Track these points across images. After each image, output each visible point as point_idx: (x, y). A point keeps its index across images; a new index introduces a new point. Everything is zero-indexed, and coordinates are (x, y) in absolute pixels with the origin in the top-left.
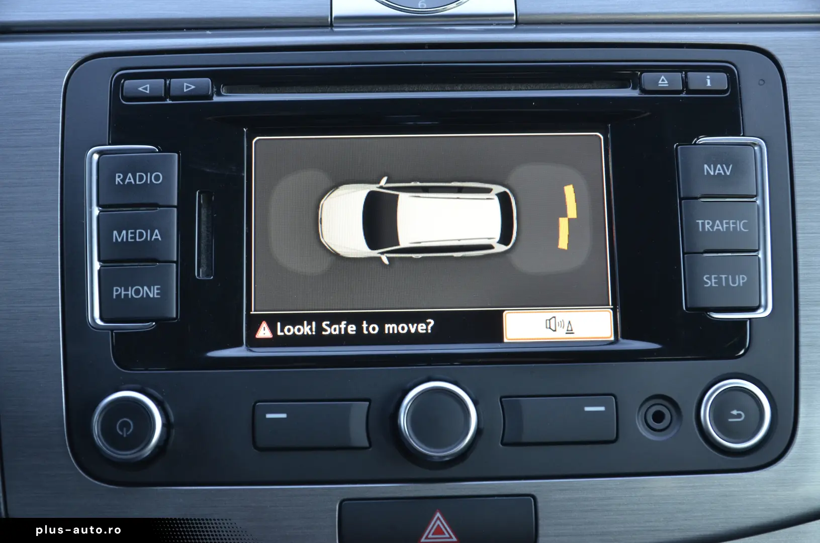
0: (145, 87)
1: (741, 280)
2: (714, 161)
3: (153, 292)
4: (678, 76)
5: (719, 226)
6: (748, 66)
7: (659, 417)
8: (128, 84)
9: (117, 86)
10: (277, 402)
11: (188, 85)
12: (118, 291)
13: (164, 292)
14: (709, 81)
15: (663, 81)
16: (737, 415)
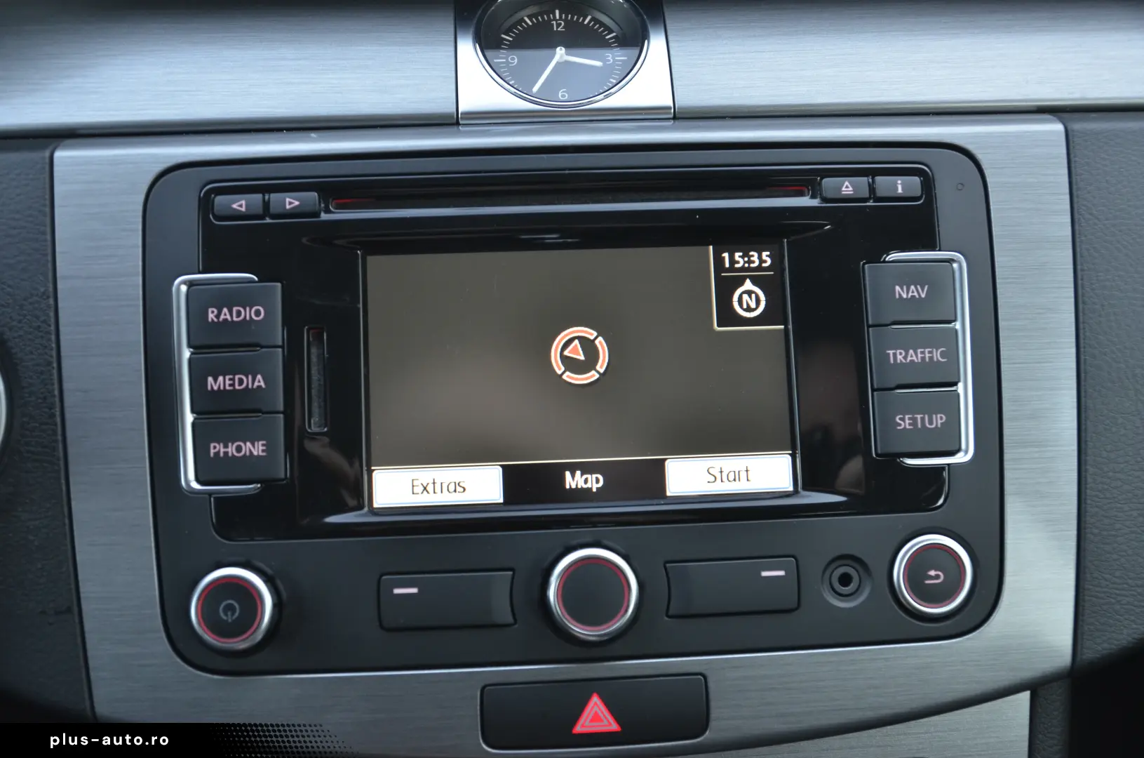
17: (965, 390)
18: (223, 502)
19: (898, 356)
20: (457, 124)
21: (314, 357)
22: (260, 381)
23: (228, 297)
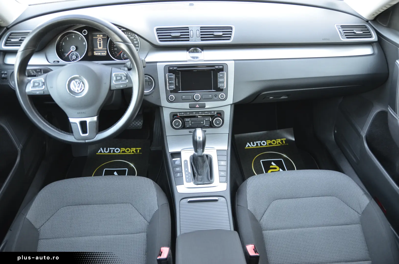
0: (171, 68)
1: (223, 85)
2: (221, 74)
3: (173, 87)
4: (218, 66)
5: (221, 80)
6: (224, 65)
7: (216, 96)
8: (170, 68)
9: (169, 69)
10: (184, 96)
11: (175, 68)
12: (170, 87)
13: (174, 87)
14: (221, 67)
15: (217, 67)
16: (222, 96)
17: (225, 83)
18: (170, 90)
19: (220, 80)
20: (187, 61)
21: (177, 80)
22: (173, 82)
23: (171, 75)
